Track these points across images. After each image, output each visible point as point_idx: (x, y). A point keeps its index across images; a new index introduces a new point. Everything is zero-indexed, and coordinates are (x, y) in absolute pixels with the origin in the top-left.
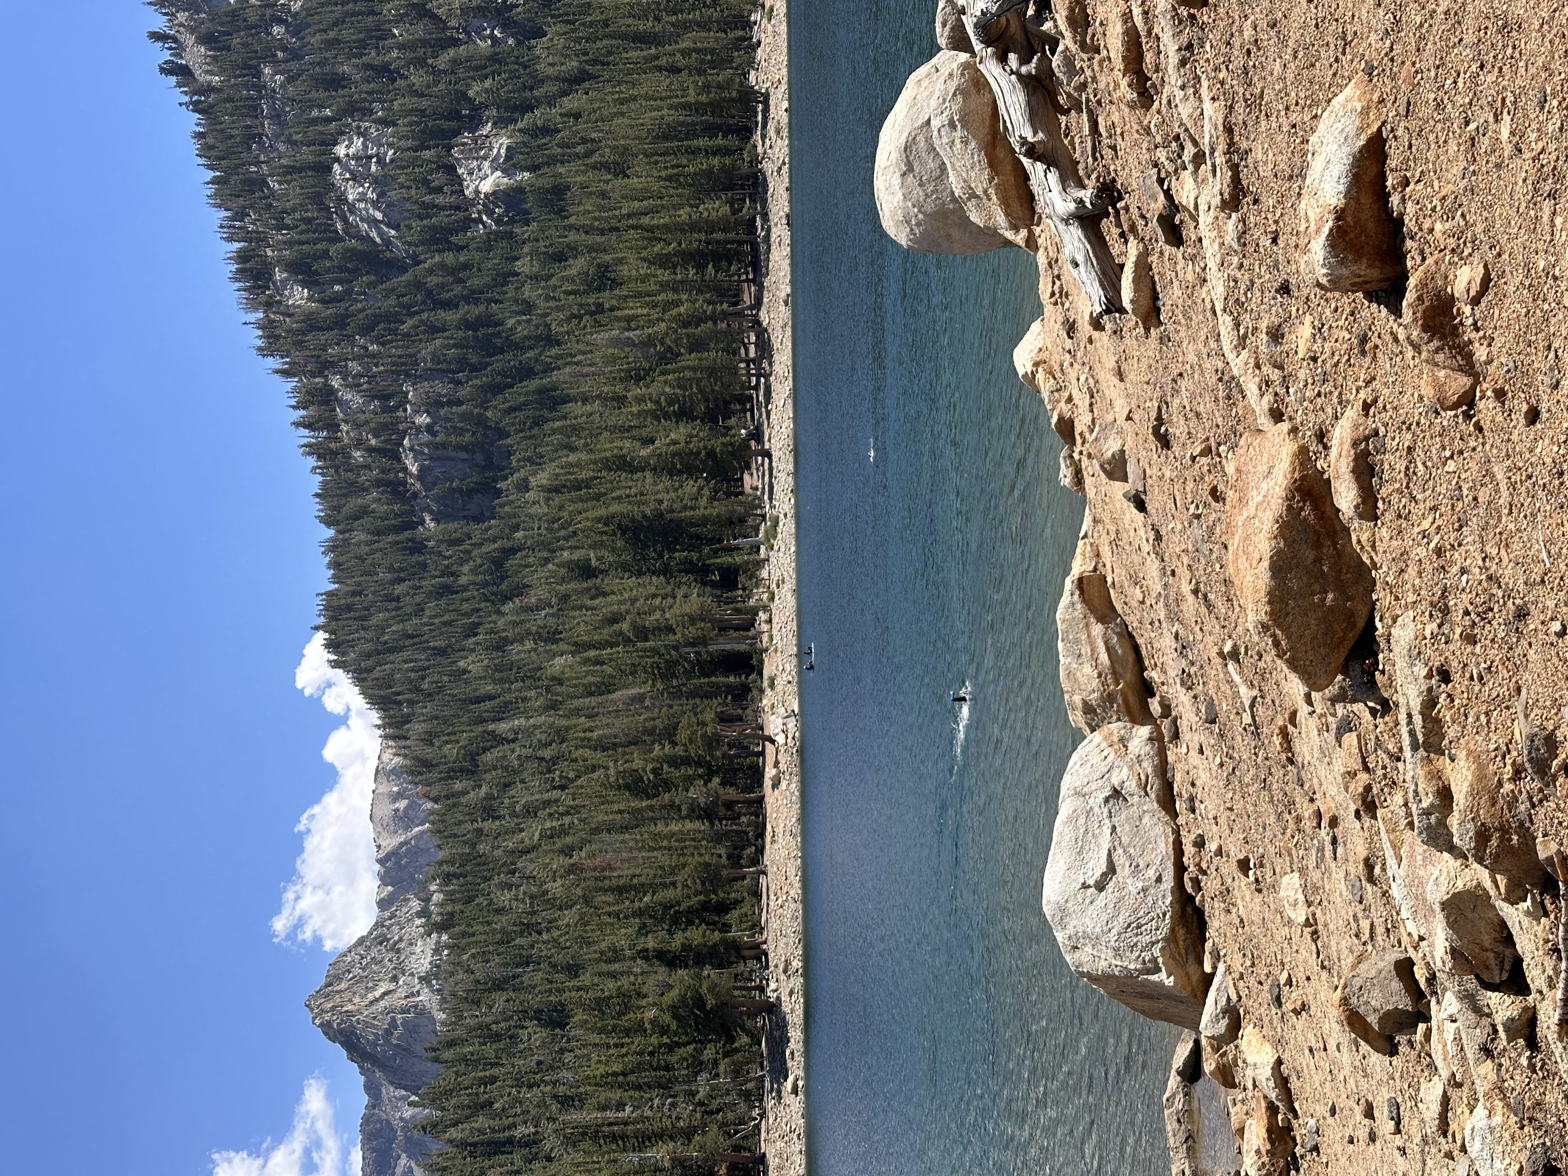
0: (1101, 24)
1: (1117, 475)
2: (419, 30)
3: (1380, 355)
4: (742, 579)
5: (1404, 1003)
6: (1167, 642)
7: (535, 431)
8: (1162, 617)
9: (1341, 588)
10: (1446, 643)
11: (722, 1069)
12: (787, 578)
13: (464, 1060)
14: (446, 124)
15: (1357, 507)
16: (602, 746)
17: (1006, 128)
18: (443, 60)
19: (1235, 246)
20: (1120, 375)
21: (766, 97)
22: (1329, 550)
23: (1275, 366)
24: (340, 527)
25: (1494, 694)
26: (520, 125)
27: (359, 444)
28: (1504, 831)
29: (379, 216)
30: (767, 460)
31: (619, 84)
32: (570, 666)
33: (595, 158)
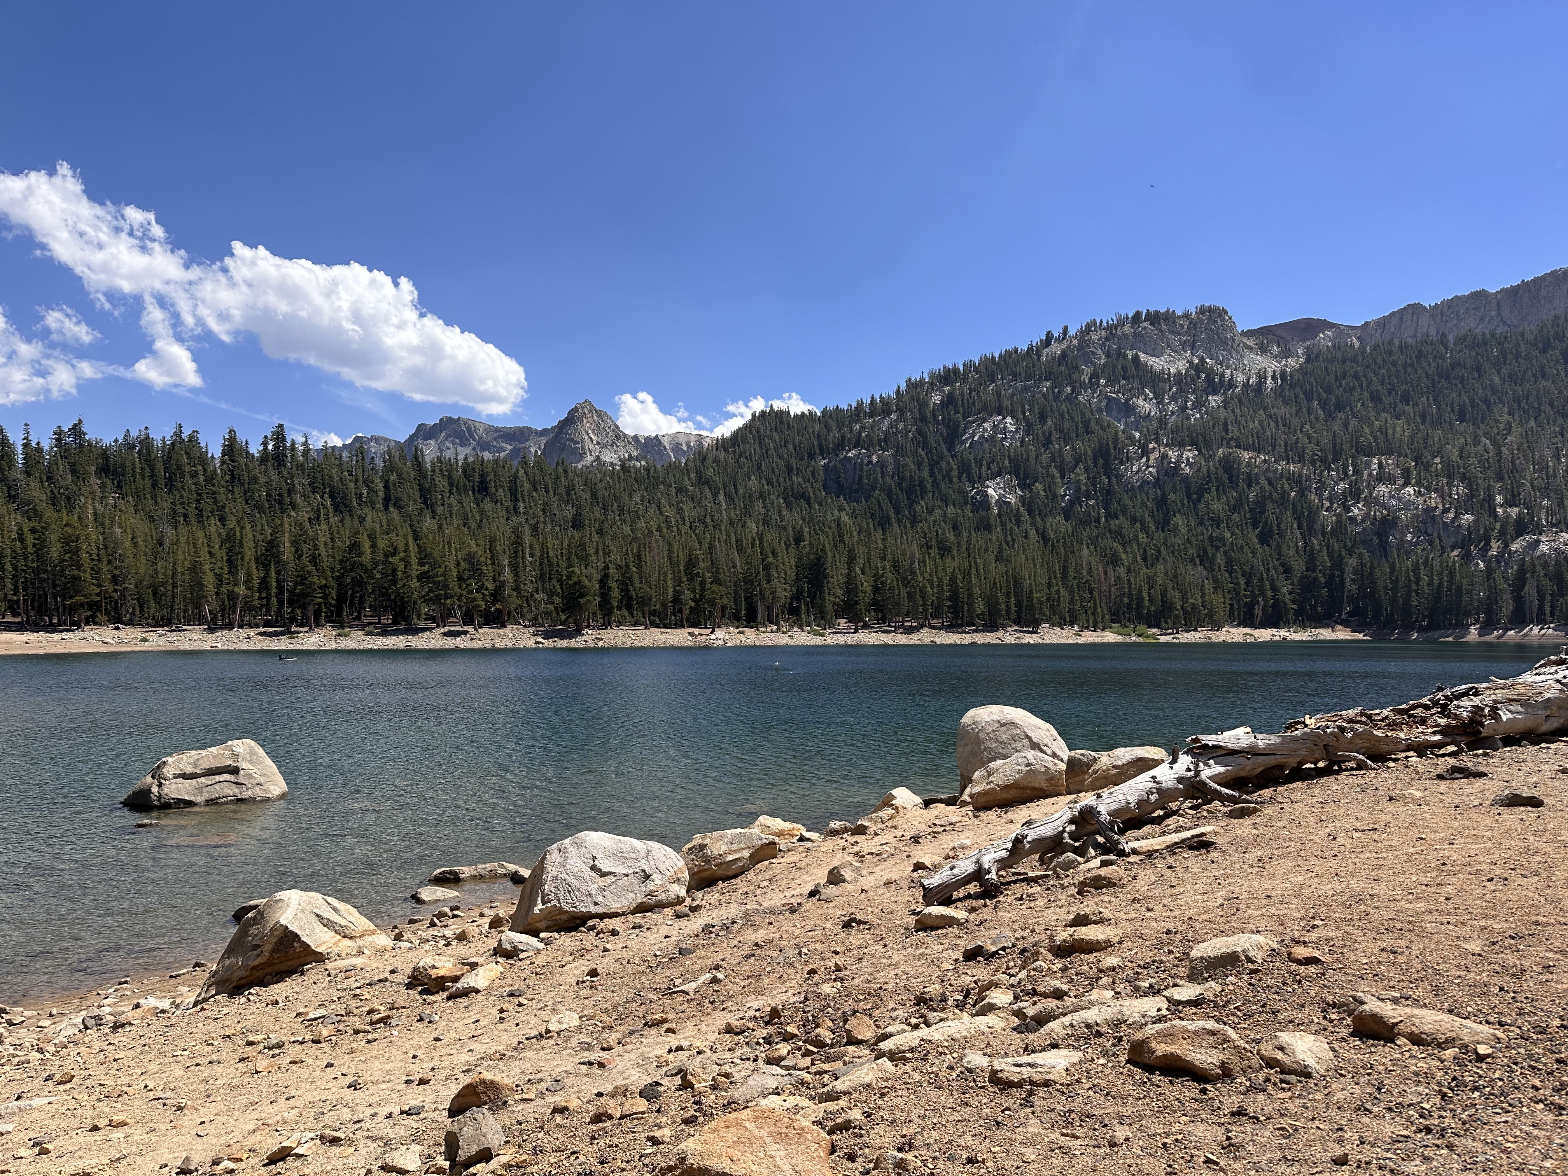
1: (831, 876)
2: (1068, 459)
4: (794, 618)
7: (868, 515)
11: (549, 606)
12: (793, 640)
13: (557, 477)
14: (1022, 472)
16: (711, 547)
18: (1054, 471)
20: (887, 884)
21: (1036, 633)
24: (821, 418)
26: (1021, 509)
27: (863, 428)
29: (976, 438)
30: (853, 631)
31: (1042, 559)
32: (751, 531)
33: (1005, 546)
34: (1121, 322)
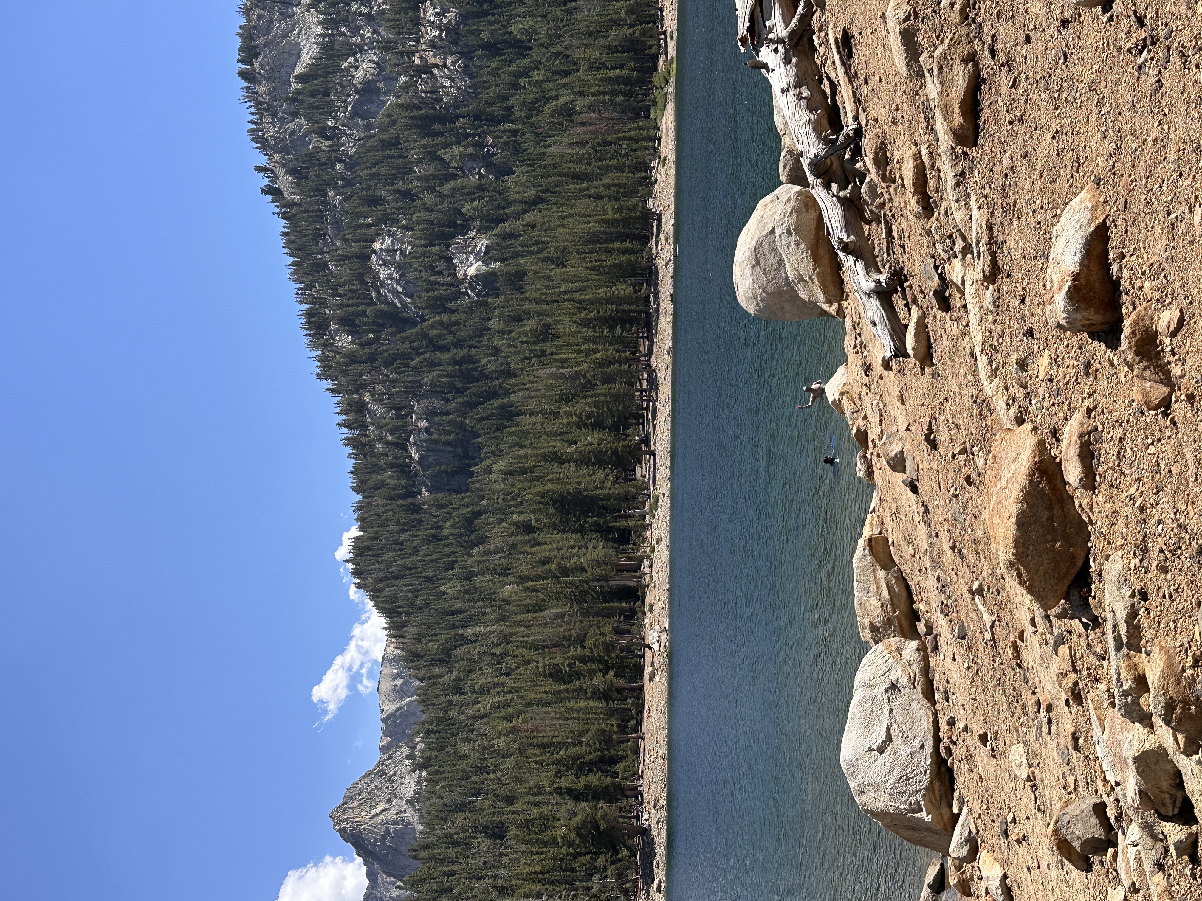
0: (898, 162)
1: (898, 468)
2: (431, 169)
3: (1099, 375)
4: (633, 537)
5: (1099, 833)
6: (931, 583)
7: (498, 433)
8: (928, 566)
9: (1065, 538)
10: (1145, 573)
11: (609, 873)
12: (663, 538)
13: (434, 858)
14: (446, 230)
15: (1081, 480)
16: (534, 647)
17: (828, 232)
18: (446, 188)
19: (991, 308)
20: (902, 400)
21: (660, 216)
22: (1057, 512)
23: (1021, 386)
24: (366, 494)
25: (1180, 607)
26: (495, 231)
27: (380, 439)
28: (1186, 703)
29: (400, 289)
30: (652, 458)
31: (562, 206)
32: (515, 592)
33: (545, 254)
34: (252, 96)
